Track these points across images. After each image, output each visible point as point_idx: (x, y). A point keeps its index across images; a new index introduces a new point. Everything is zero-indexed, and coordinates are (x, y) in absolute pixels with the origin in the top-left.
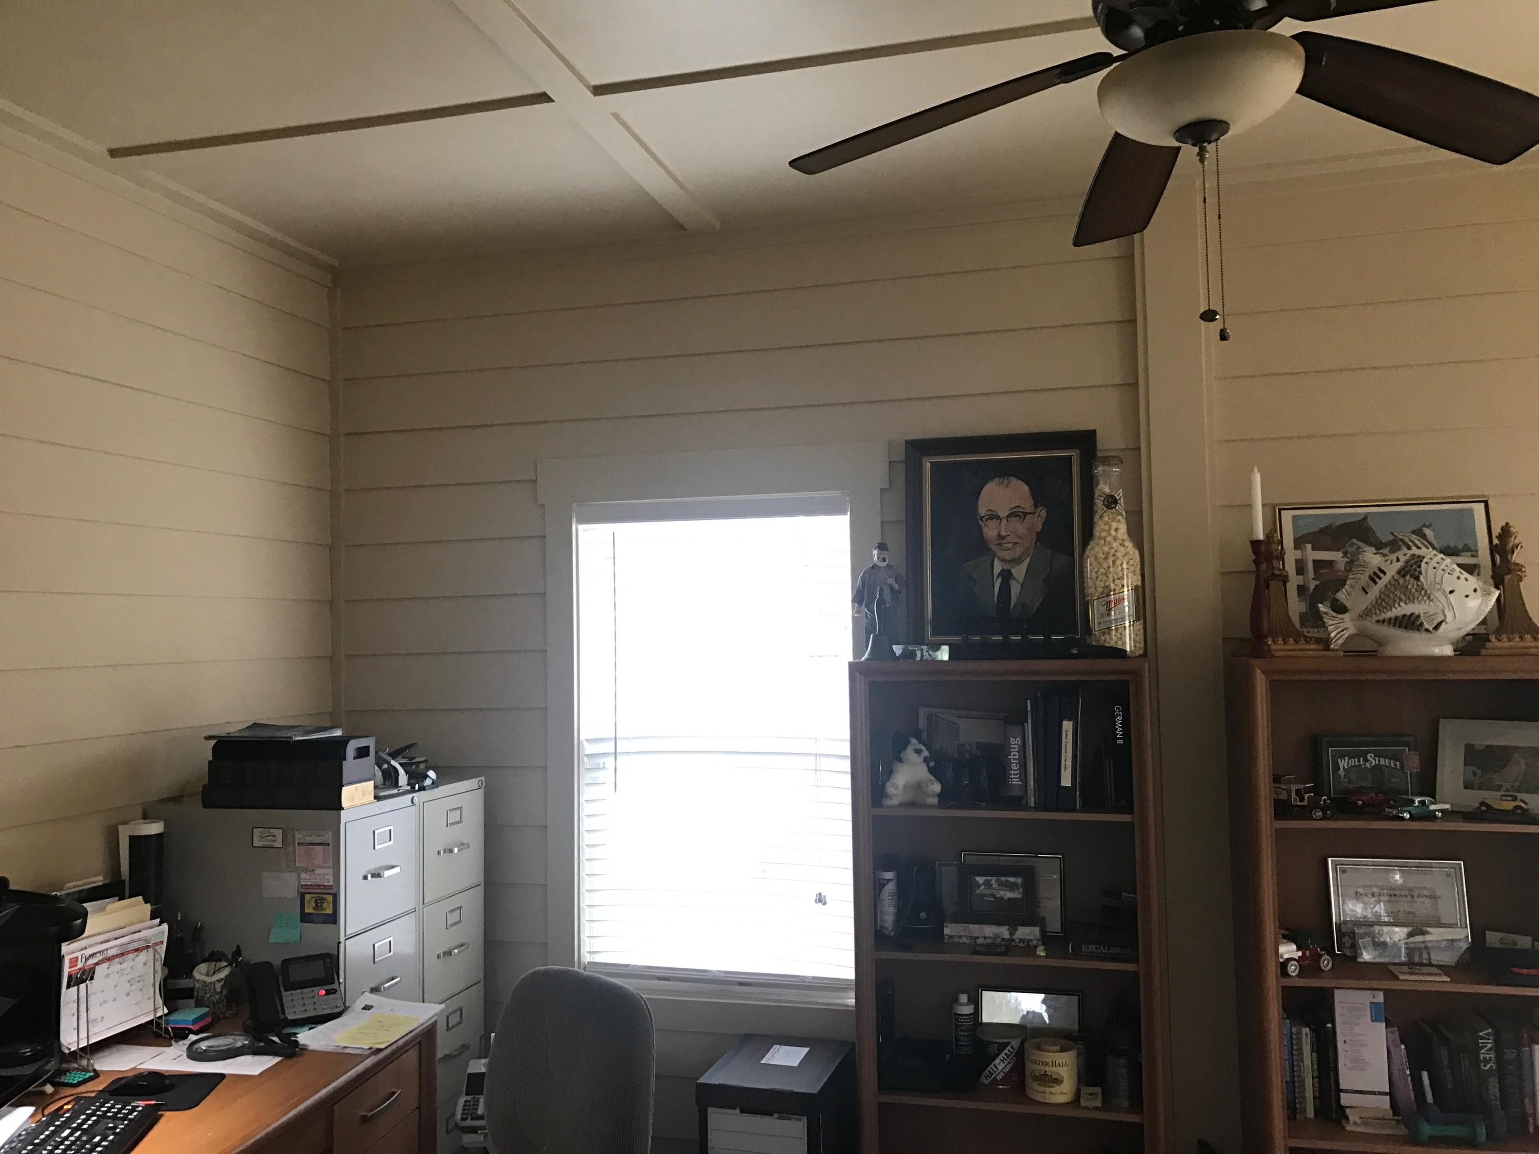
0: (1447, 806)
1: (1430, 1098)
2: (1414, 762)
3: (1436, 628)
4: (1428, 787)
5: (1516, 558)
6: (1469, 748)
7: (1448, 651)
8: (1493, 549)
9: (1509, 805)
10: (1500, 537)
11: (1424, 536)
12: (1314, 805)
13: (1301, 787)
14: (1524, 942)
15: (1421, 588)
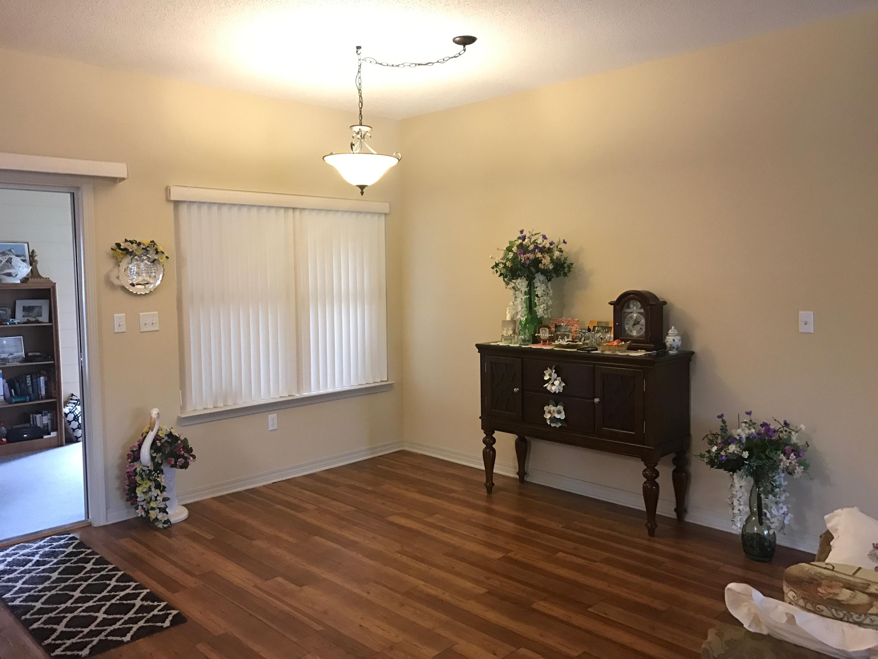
0: (19, 321)
1: (14, 394)
2: (9, 312)
3: (16, 276)
4: (14, 317)
5: (36, 258)
6: (24, 307)
7: (19, 282)
8: (30, 256)
9: (34, 319)
10: (31, 253)
11: (11, 251)
14: (38, 354)
15: (12, 266)
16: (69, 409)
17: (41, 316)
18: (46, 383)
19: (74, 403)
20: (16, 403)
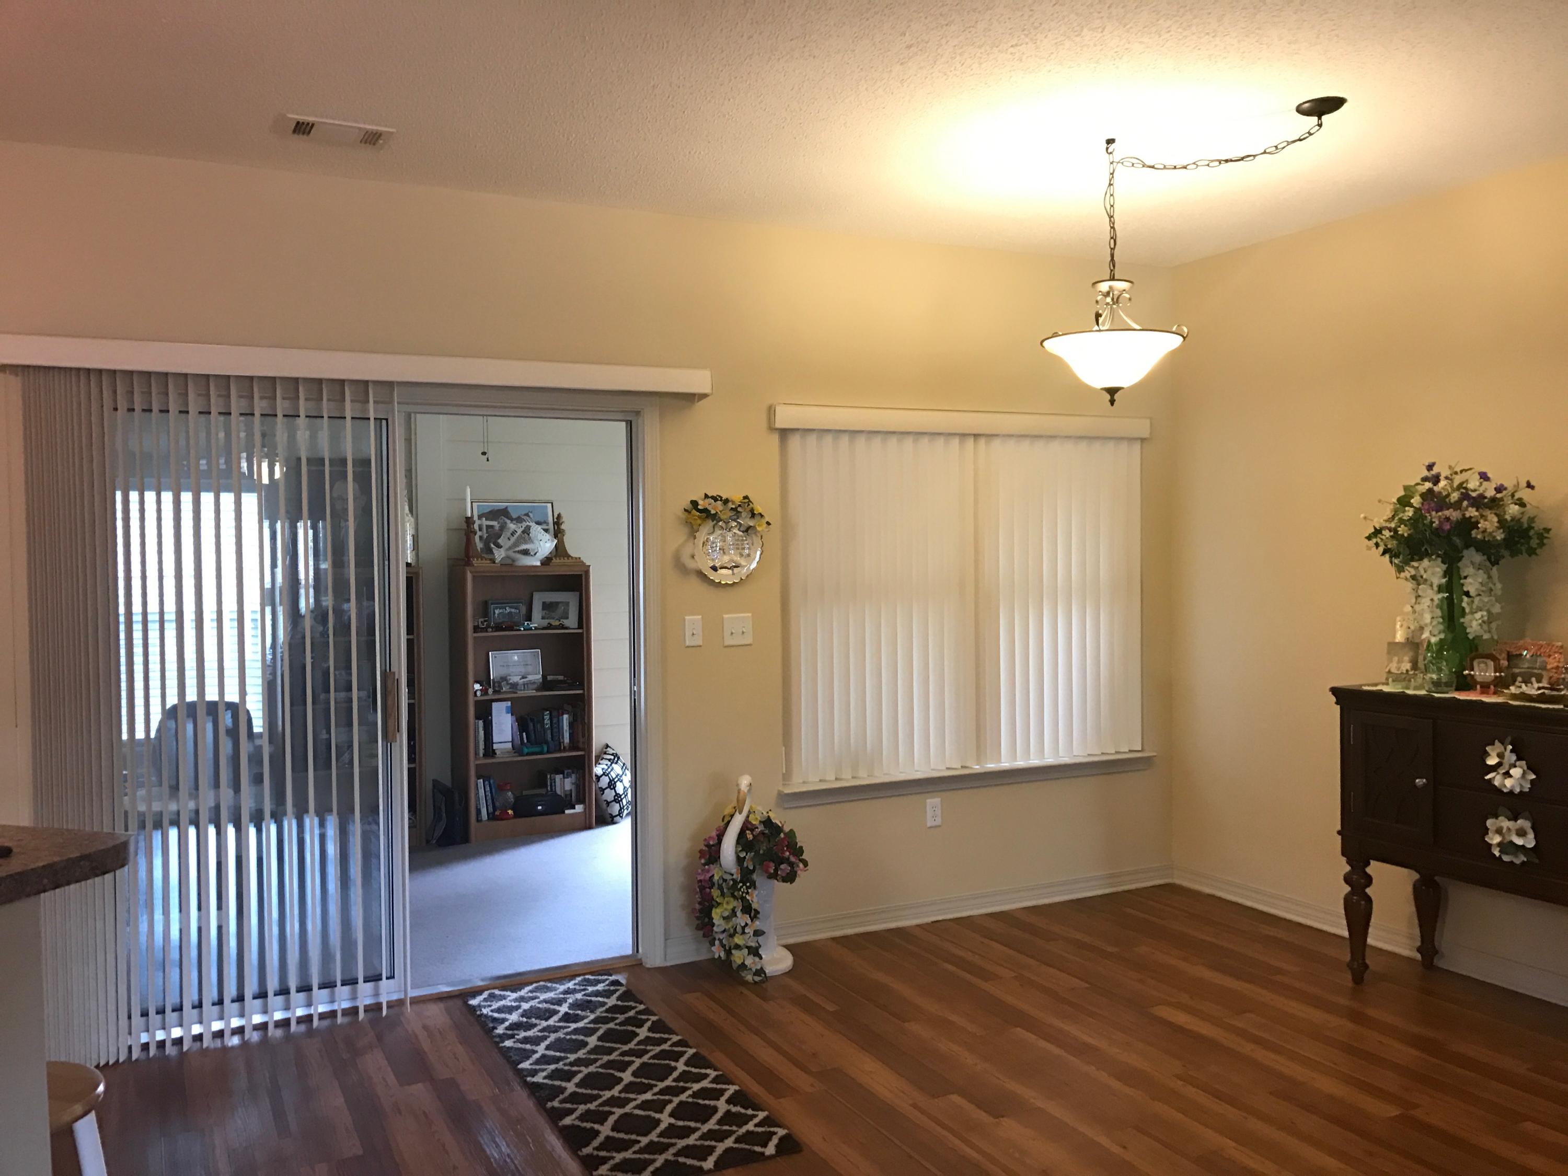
0: (536, 625)
2: (524, 610)
3: (535, 554)
4: (529, 619)
6: (544, 603)
7: (538, 564)
8: (554, 523)
9: (557, 623)
10: (557, 518)
11: (529, 516)
12: (488, 626)
13: (482, 620)
14: (561, 678)
15: (530, 538)
16: (603, 769)
17: (567, 618)
18: (571, 725)
19: (609, 760)
20: (528, 754)
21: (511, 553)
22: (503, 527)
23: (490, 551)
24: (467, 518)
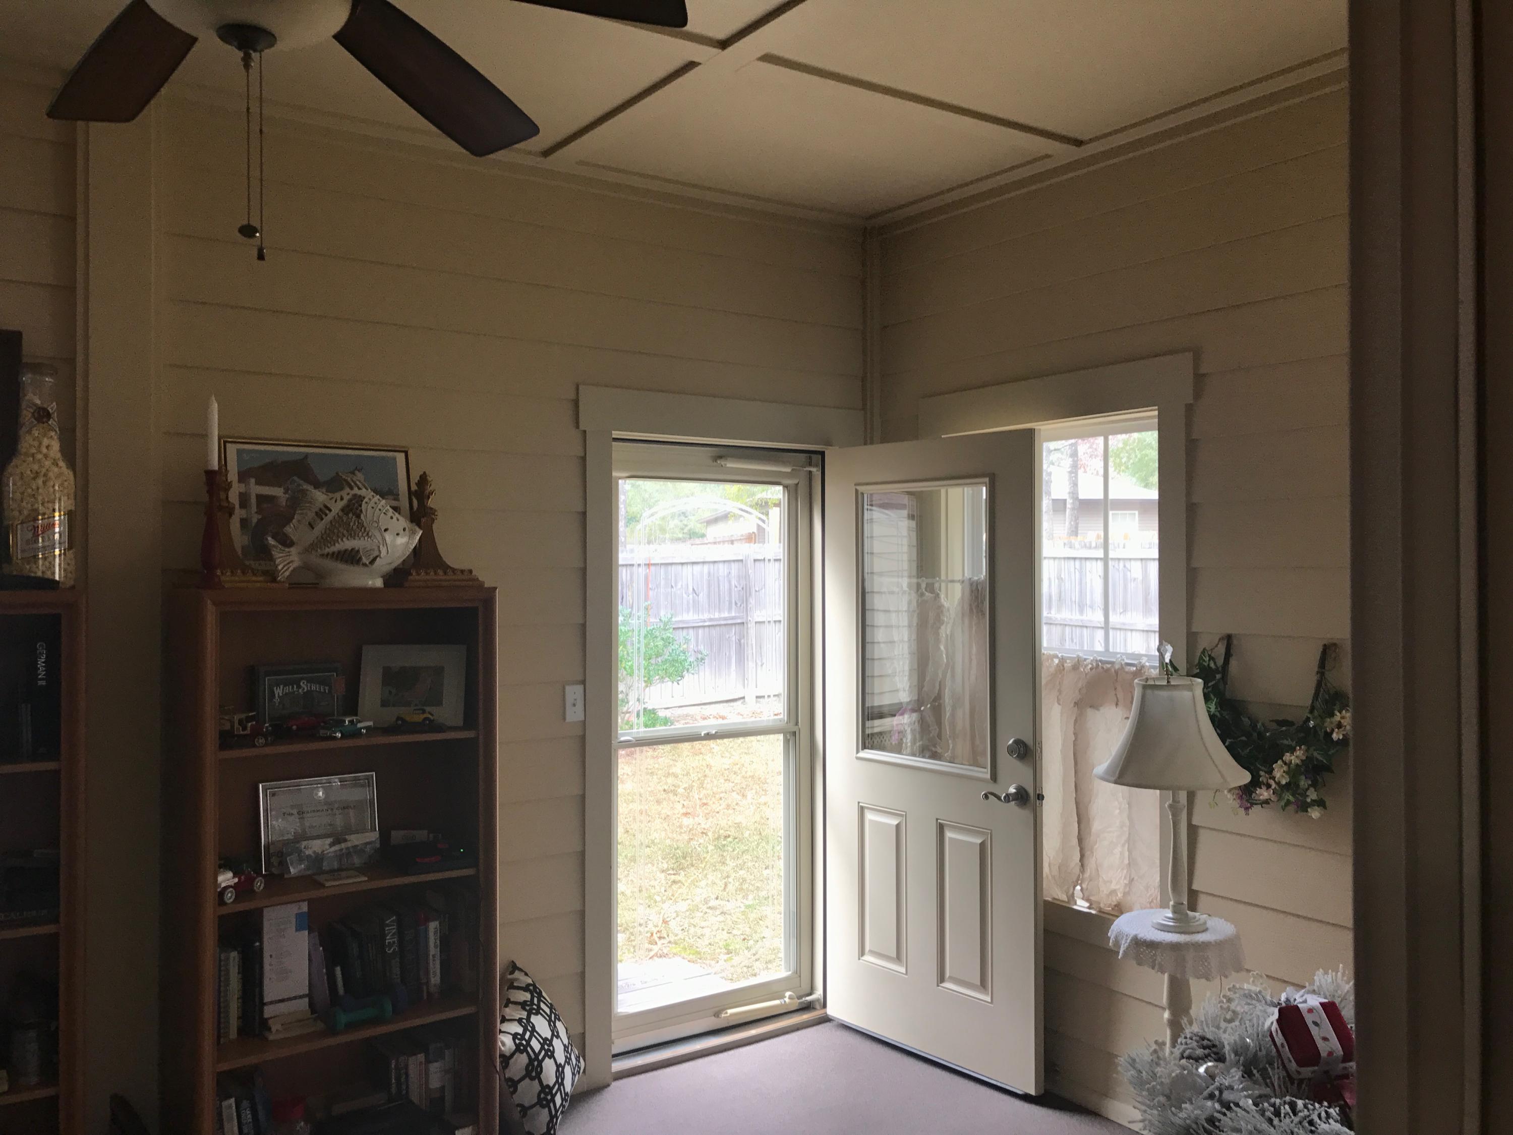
0: (370, 723)
1: (341, 991)
2: (340, 686)
3: (373, 562)
4: (351, 706)
5: (431, 503)
6: (385, 670)
8: (412, 494)
9: (419, 718)
10: (418, 484)
11: (357, 476)
12: (257, 732)
13: (243, 716)
14: (421, 835)
15: (361, 526)
16: (515, 1036)
17: (439, 703)
18: (445, 943)
19: (523, 1005)
20: (351, 1026)
21: (315, 559)
22: (297, 501)
23: (264, 553)
24: (210, 474)
